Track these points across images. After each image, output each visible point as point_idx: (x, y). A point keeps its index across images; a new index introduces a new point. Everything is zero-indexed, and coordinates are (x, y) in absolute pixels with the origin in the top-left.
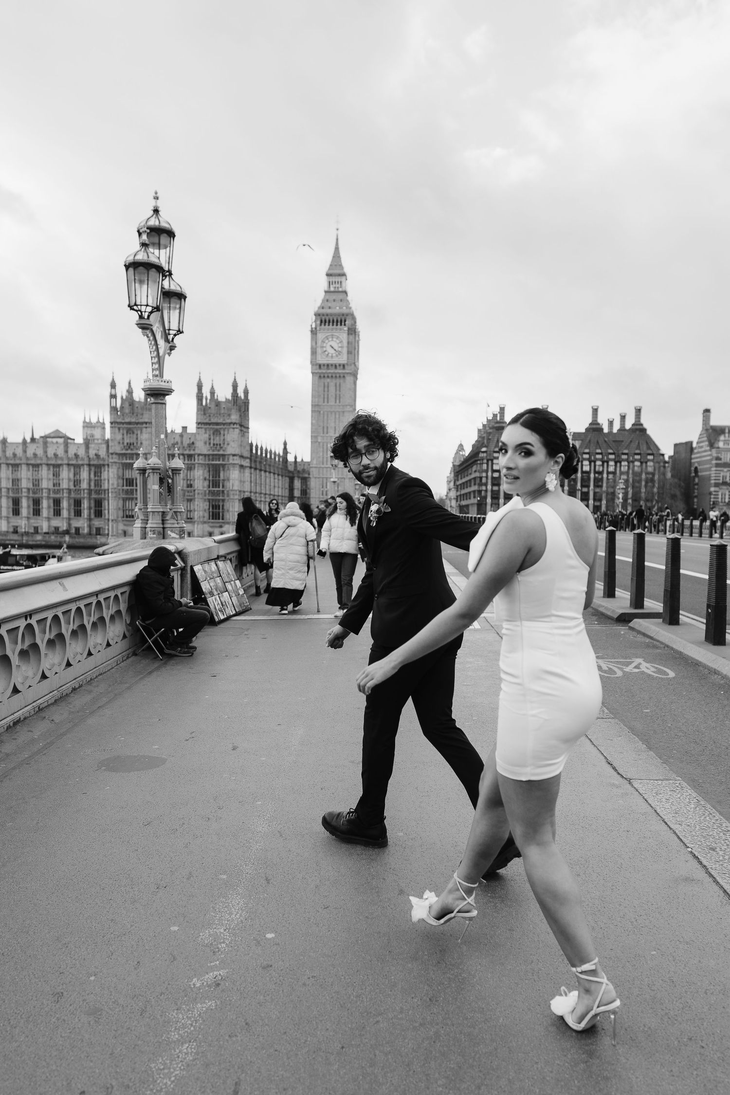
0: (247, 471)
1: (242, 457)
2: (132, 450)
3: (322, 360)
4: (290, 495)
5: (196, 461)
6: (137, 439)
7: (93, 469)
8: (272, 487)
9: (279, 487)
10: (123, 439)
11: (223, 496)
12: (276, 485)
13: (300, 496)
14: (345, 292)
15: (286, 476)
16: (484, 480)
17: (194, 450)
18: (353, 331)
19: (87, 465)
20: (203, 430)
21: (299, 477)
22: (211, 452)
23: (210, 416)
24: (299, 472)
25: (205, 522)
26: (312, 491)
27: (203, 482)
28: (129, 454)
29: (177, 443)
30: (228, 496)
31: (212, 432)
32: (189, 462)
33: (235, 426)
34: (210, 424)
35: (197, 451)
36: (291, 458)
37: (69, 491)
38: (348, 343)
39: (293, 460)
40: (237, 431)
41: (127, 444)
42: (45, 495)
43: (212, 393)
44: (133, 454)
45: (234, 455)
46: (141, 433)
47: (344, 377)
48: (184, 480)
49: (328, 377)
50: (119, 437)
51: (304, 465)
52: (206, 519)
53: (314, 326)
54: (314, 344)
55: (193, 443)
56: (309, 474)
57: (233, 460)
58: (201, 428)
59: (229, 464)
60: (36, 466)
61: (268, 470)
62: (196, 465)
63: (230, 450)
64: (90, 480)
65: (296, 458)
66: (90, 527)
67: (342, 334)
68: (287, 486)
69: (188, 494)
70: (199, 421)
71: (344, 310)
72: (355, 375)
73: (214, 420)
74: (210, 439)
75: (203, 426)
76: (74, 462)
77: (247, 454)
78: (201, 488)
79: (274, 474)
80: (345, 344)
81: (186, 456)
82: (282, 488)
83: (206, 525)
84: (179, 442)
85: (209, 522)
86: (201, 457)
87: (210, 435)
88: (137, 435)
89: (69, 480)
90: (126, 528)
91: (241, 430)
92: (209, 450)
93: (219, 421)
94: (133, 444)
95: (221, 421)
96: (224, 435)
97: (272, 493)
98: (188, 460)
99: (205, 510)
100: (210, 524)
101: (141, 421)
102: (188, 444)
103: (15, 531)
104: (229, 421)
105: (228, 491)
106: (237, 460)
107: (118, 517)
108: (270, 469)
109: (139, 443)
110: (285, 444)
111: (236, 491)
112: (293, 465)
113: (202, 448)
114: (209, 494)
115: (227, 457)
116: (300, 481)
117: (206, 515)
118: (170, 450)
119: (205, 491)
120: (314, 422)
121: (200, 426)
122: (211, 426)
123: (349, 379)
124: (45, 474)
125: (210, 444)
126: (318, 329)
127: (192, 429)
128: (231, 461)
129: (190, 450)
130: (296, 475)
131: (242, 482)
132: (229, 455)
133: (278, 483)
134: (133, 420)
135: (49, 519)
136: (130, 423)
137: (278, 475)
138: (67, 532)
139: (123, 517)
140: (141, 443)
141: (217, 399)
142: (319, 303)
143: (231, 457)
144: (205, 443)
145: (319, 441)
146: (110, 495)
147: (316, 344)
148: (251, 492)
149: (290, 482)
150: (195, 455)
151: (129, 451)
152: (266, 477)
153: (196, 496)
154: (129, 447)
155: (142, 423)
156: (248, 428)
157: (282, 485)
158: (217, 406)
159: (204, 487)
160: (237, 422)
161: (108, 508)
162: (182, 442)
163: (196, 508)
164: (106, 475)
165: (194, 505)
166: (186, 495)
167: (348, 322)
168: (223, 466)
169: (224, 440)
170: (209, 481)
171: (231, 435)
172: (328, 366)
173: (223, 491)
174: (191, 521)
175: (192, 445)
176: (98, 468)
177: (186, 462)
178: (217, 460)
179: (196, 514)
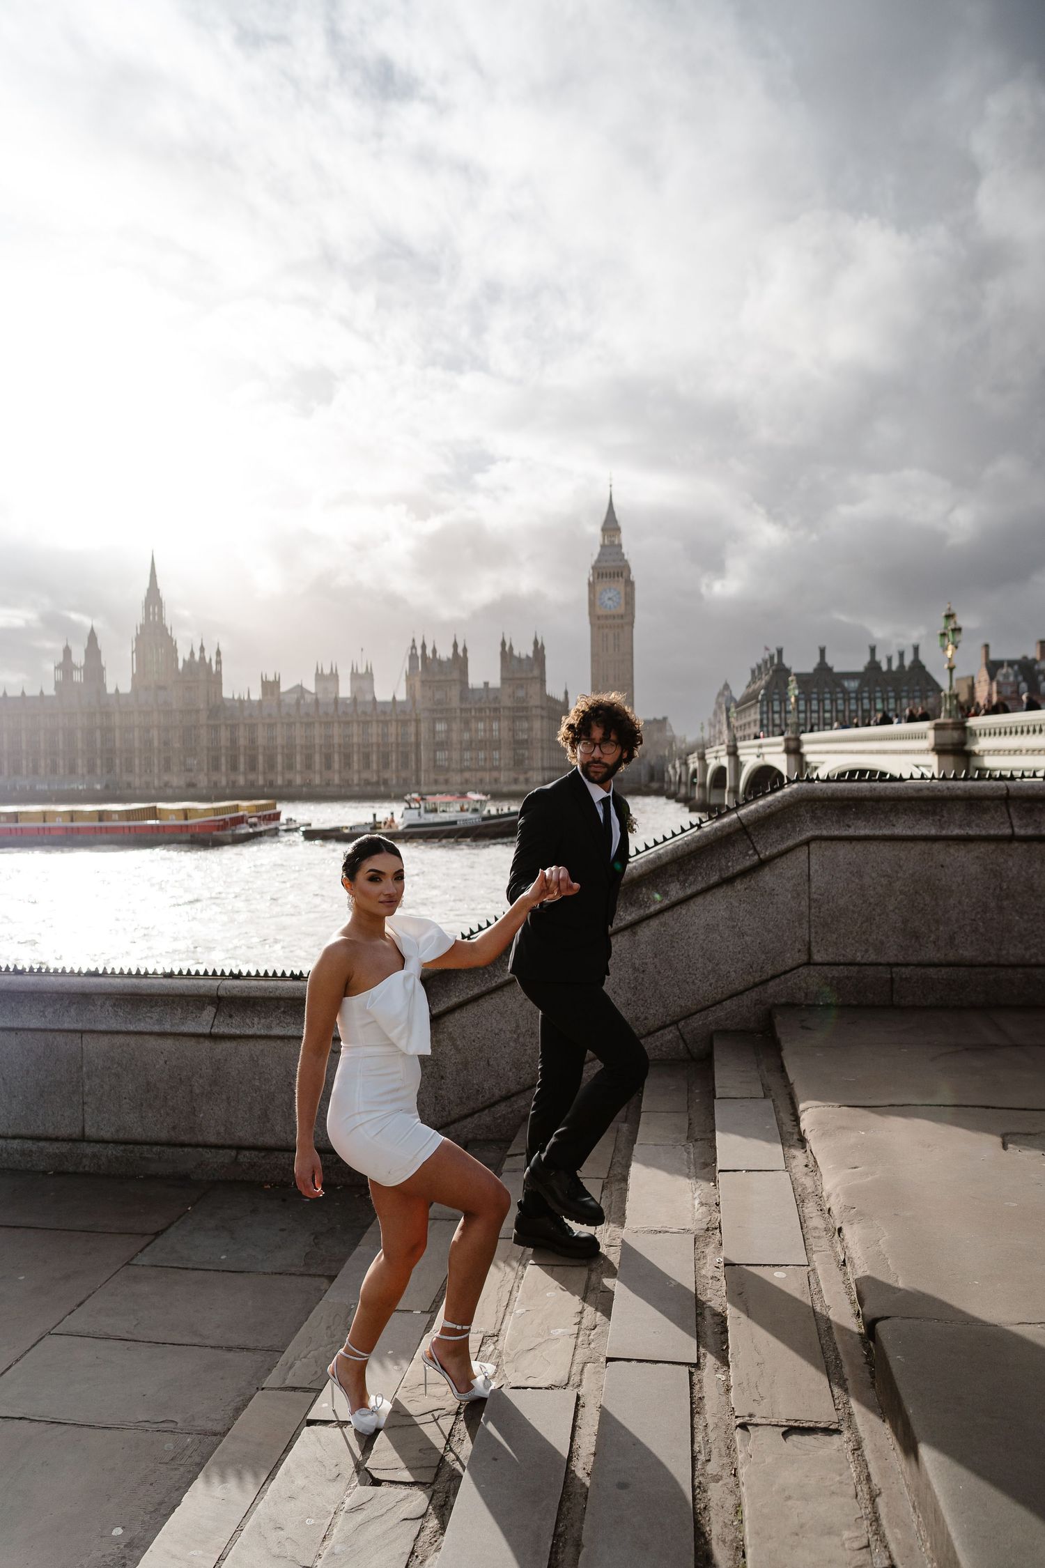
0: (544, 720)
2: (441, 705)
3: (600, 611)
5: (501, 713)
6: (446, 695)
7: (400, 724)
10: (434, 695)
11: (527, 745)
14: (620, 546)
16: (765, 722)
17: (499, 703)
18: (630, 584)
19: (394, 720)
20: (507, 685)
22: (515, 705)
23: (512, 672)
25: (509, 770)
27: (508, 733)
28: (438, 709)
29: (481, 698)
31: (515, 686)
32: (495, 715)
33: (536, 680)
34: (511, 679)
35: (502, 704)
37: (378, 745)
38: (626, 594)
40: (538, 686)
41: (437, 699)
42: (355, 749)
44: (441, 709)
45: (536, 707)
46: (450, 689)
47: (622, 627)
48: (490, 730)
49: (607, 627)
50: (429, 693)
52: (511, 766)
53: (591, 579)
54: (592, 596)
55: (497, 696)
57: (536, 710)
58: (506, 683)
59: (532, 715)
60: (347, 723)
62: (502, 717)
63: (532, 702)
64: (397, 735)
66: (398, 778)
67: (620, 585)
69: (497, 743)
70: (504, 677)
71: (621, 564)
72: (632, 624)
73: (516, 676)
76: (382, 718)
77: (544, 705)
78: (506, 738)
80: (623, 595)
81: (492, 710)
84: (484, 696)
86: (505, 709)
87: (513, 690)
88: (446, 692)
89: (378, 735)
90: (436, 777)
91: (539, 682)
92: (513, 703)
94: (442, 700)
95: (523, 675)
96: (526, 689)
98: (494, 713)
99: (510, 758)
101: (449, 677)
102: (493, 698)
103: (328, 785)
104: (530, 675)
105: (531, 740)
106: (539, 711)
107: (429, 767)
109: (448, 699)
110: (566, 693)
113: (507, 702)
114: (514, 743)
115: (529, 709)
117: (512, 763)
118: (476, 704)
119: (510, 741)
121: (504, 681)
122: (514, 681)
123: (626, 628)
124: (355, 729)
125: (514, 697)
126: (596, 581)
128: (533, 713)
129: (494, 704)
131: (542, 731)
134: (443, 678)
135: (359, 772)
136: (439, 681)
138: (378, 783)
139: (434, 767)
140: (450, 699)
141: (520, 656)
142: (595, 557)
143: (533, 708)
144: (510, 697)
146: (422, 747)
147: (594, 596)
150: (499, 707)
151: (439, 707)
153: (504, 745)
154: (439, 703)
155: (451, 680)
156: (545, 680)
158: (519, 662)
159: (508, 737)
160: (537, 676)
161: (418, 760)
162: (487, 696)
163: (502, 756)
164: (412, 729)
165: (500, 754)
166: (491, 744)
167: (624, 574)
168: (527, 718)
169: (527, 694)
170: (513, 730)
171: (534, 689)
172: (606, 617)
173: (527, 741)
174: (497, 769)
175: (496, 699)
176: (405, 723)
177: (492, 714)
178: (520, 712)
179: (502, 761)
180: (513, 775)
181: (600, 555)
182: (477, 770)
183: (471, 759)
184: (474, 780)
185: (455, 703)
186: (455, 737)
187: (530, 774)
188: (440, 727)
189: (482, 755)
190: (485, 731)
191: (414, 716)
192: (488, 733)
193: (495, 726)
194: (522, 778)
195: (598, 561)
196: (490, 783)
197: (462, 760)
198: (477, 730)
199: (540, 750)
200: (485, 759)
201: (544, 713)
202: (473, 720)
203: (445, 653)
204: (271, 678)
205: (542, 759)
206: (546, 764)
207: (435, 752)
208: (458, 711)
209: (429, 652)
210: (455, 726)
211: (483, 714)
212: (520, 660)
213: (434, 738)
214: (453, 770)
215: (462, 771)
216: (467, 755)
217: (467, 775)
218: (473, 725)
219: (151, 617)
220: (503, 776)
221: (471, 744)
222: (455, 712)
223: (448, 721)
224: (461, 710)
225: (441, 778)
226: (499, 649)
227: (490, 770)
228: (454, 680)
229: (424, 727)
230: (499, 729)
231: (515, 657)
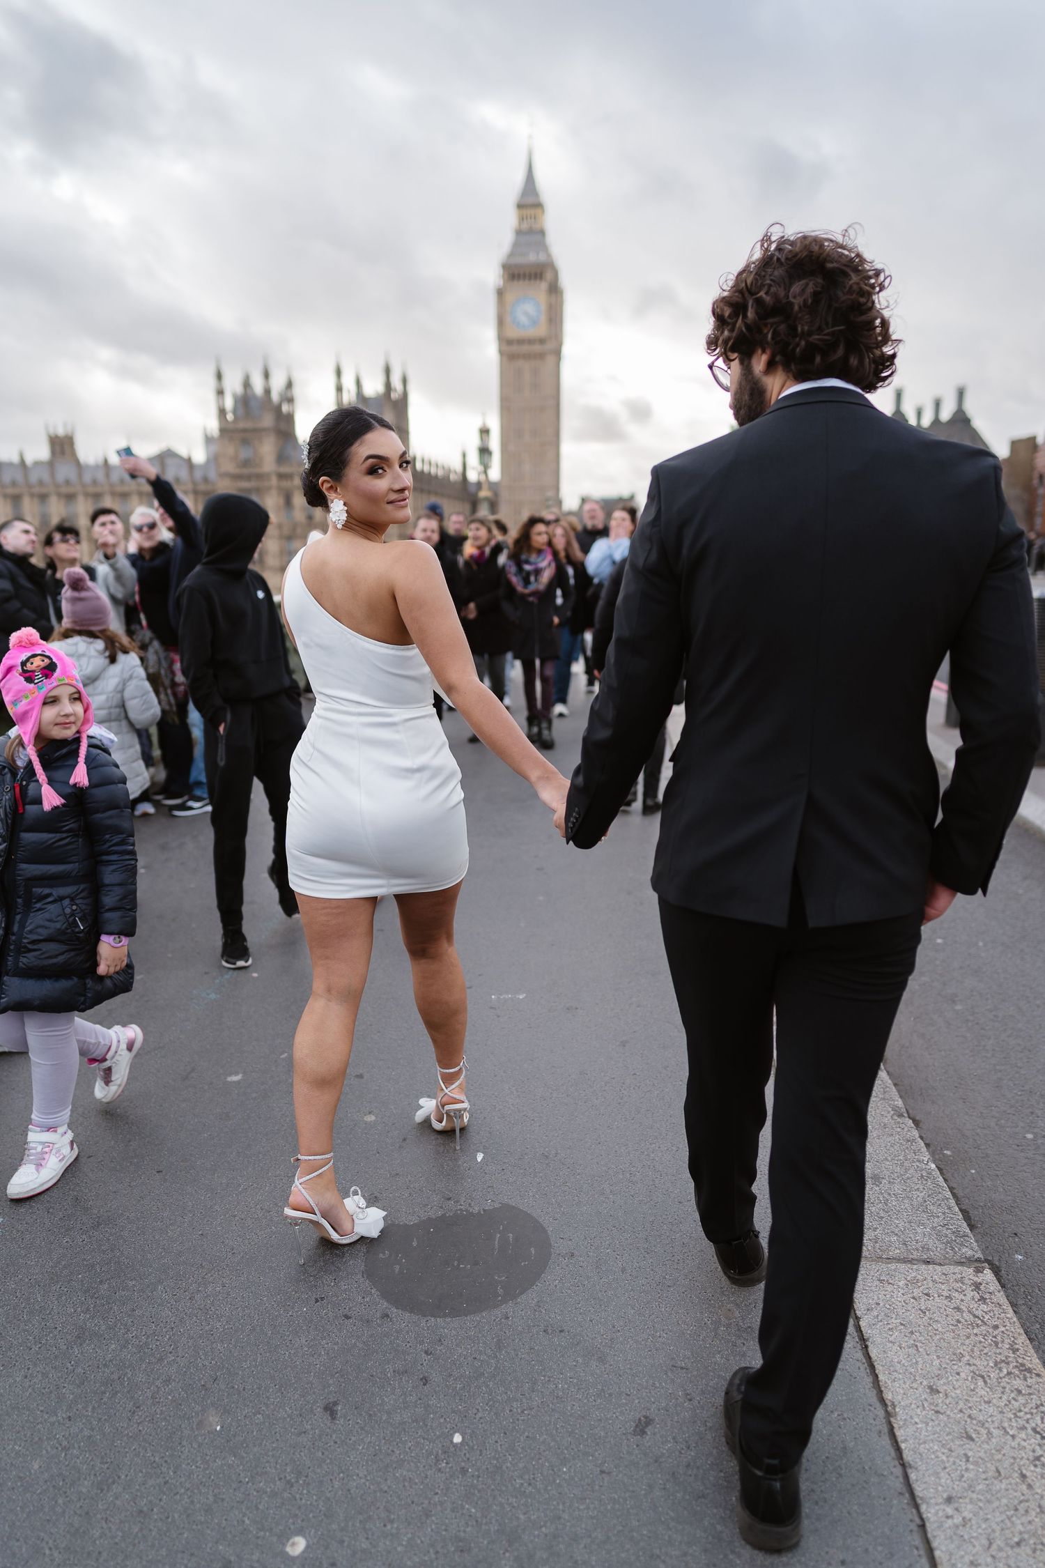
2: (248, 468)
3: (512, 333)
6: (255, 452)
14: (543, 232)
18: (555, 290)
28: (245, 474)
38: (549, 306)
41: (242, 460)
43: (358, 383)
44: (250, 474)
47: (542, 357)
49: (522, 357)
50: (231, 451)
53: (500, 283)
54: (501, 310)
67: (539, 294)
71: (542, 257)
72: (557, 353)
79: (449, 497)
80: (543, 307)
88: (254, 447)
94: (250, 460)
101: (258, 426)
108: (443, 491)
109: (258, 458)
120: (504, 422)
123: (550, 359)
126: (507, 286)
134: (249, 426)
137: (455, 499)
141: (365, 395)
142: (507, 249)
145: (510, 449)
147: (504, 309)
151: (245, 471)
154: (245, 465)
155: (261, 430)
156: (408, 433)
167: (549, 275)
172: (520, 342)
181: (516, 245)
195: (512, 254)
204: (61, 432)
224: (281, 476)
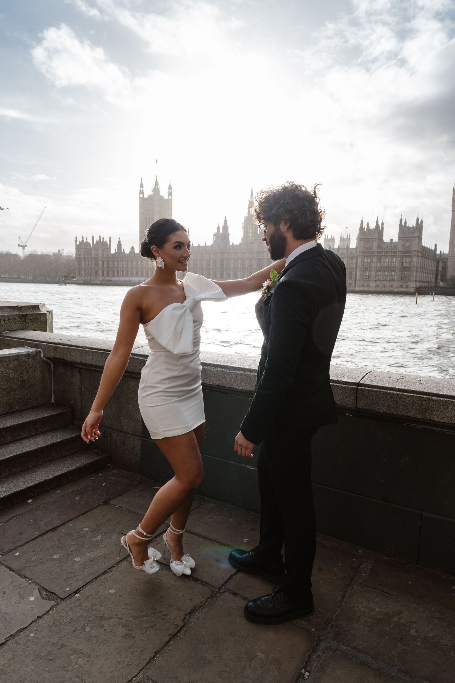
0: (420, 259)
1: (418, 252)
2: (368, 250)
4: (436, 270)
5: (397, 254)
6: (371, 245)
7: (349, 259)
8: (429, 266)
9: (432, 266)
10: (365, 245)
11: (409, 269)
12: (431, 265)
13: (442, 270)
15: (435, 261)
17: (396, 249)
19: (347, 257)
20: (401, 240)
21: (442, 261)
22: (404, 250)
23: (405, 234)
24: (442, 259)
25: (399, 281)
26: (448, 268)
27: (400, 263)
28: (367, 252)
29: (388, 247)
30: (411, 269)
31: (405, 241)
32: (394, 255)
33: (417, 238)
34: (404, 237)
35: (398, 250)
36: (438, 252)
39: (439, 253)
40: (417, 240)
41: (367, 247)
44: (369, 252)
46: (373, 242)
48: (391, 262)
50: (363, 245)
51: (445, 255)
52: (400, 280)
55: (396, 246)
56: (447, 260)
57: (415, 253)
58: (400, 239)
59: (413, 255)
61: (428, 258)
62: (397, 256)
63: (413, 249)
64: (348, 263)
65: (441, 252)
68: (435, 265)
69: (393, 269)
70: (400, 236)
73: (406, 236)
74: (404, 244)
75: (401, 239)
77: (420, 250)
78: (399, 266)
79: (430, 260)
81: (393, 252)
82: (433, 267)
83: (399, 282)
84: (390, 246)
85: (401, 281)
86: (399, 252)
87: (404, 243)
88: (371, 243)
90: (363, 283)
91: (419, 240)
92: (403, 249)
93: (409, 236)
94: (369, 247)
95: (410, 236)
96: (411, 242)
97: (429, 268)
98: (393, 254)
99: (400, 275)
100: (402, 282)
101: (373, 237)
102: (394, 247)
104: (414, 236)
105: (411, 267)
106: (416, 253)
107: (360, 279)
108: (429, 257)
109: (372, 247)
110: (436, 245)
111: (415, 267)
112: (439, 256)
113: (400, 248)
114: (402, 268)
115: (411, 252)
116: (442, 263)
117: (400, 278)
118: (385, 249)
119: (400, 267)
120: (452, 234)
121: (400, 238)
122: (405, 239)
125: (404, 246)
127: (396, 239)
128: (413, 254)
129: (394, 249)
130: (440, 260)
131: (417, 263)
132: (413, 251)
133: (432, 264)
134: (370, 237)
136: (368, 239)
137: (432, 260)
139: (363, 279)
140: (373, 247)
141: (409, 227)
143: (414, 252)
144: (402, 246)
145: (454, 243)
146: (358, 269)
148: (420, 268)
149: (437, 264)
150: (396, 251)
151: (367, 251)
152: (427, 261)
153: (396, 269)
154: (367, 249)
155: (374, 238)
156: (422, 239)
157: (433, 265)
158: (409, 229)
159: (400, 266)
160: (417, 236)
161: (356, 275)
162: (391, 246)
163: (396, 274)
164: (355, 261)
165: (395, 273)
166: (391, 269)
168: (410, 256)
169: (411, 244)
170: (402, 263)
171: (416, 242)
173: (409, 267)
174: (393, 280)
175: (395, 247)
176: (352, 258)
177: (392, 254)
178: (407, 253)
179: (396, 277)
180: (400, 283)
182: (383, 281)
183: (381, 275)
184: (381, 285)
185: (375, 249)
186: (373, 265)
187: (409, 283)
188: (367, 260)
189: (386, 274)
190: (388, 262)
191: (356, 256)
192: (390, 263)
193: (394, 260)
194: (405, 285)
196: (389, 287)
197: (376, 275)
198: (384, 262)
199: (415, 273)
200: (387, 276)
201: (420, 254)
202: (383, 257)
203: (372, 226)
205: (416, 277)
206: (418, 280)
207: (364, 272)
208: (376, 253)
209: (365, 225)
210: (374, 260)
211: (388, 254)
212: (409, 228)
213: (364, 265)
214: (371, 280)
215: (376, 281)
216: (378, 274)
217: (378, 283)
218: (383, 260)
219: (250, 212)
220: (396, 284)
221: (381, 269)
222: (375, 254)
223: (371, 257)
225: (366, 284)
226: (399, 223)
227: (389, 281)
228: (376, 238)
229: (359, 260)
230: (396, 262)
231: (407, 226)
